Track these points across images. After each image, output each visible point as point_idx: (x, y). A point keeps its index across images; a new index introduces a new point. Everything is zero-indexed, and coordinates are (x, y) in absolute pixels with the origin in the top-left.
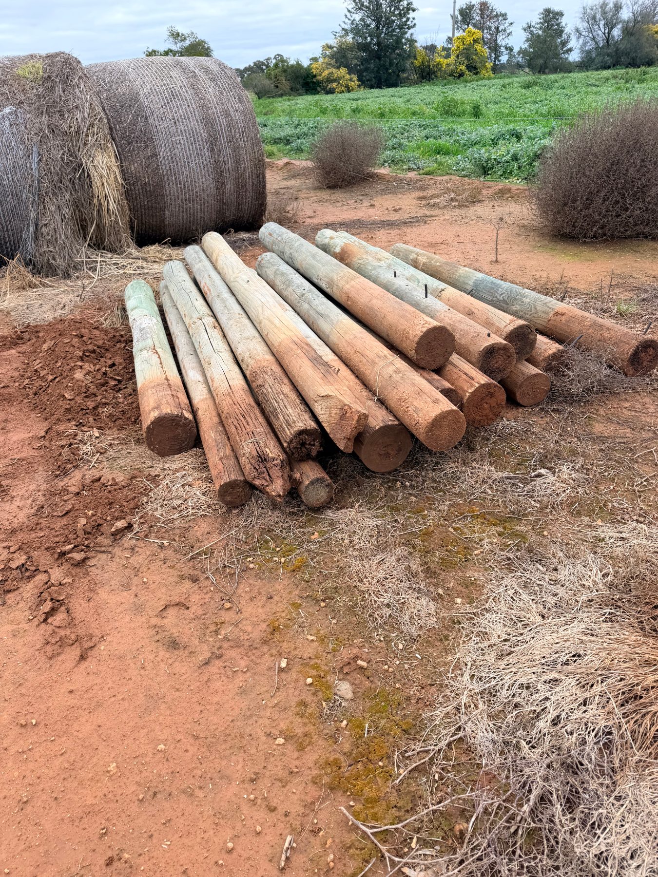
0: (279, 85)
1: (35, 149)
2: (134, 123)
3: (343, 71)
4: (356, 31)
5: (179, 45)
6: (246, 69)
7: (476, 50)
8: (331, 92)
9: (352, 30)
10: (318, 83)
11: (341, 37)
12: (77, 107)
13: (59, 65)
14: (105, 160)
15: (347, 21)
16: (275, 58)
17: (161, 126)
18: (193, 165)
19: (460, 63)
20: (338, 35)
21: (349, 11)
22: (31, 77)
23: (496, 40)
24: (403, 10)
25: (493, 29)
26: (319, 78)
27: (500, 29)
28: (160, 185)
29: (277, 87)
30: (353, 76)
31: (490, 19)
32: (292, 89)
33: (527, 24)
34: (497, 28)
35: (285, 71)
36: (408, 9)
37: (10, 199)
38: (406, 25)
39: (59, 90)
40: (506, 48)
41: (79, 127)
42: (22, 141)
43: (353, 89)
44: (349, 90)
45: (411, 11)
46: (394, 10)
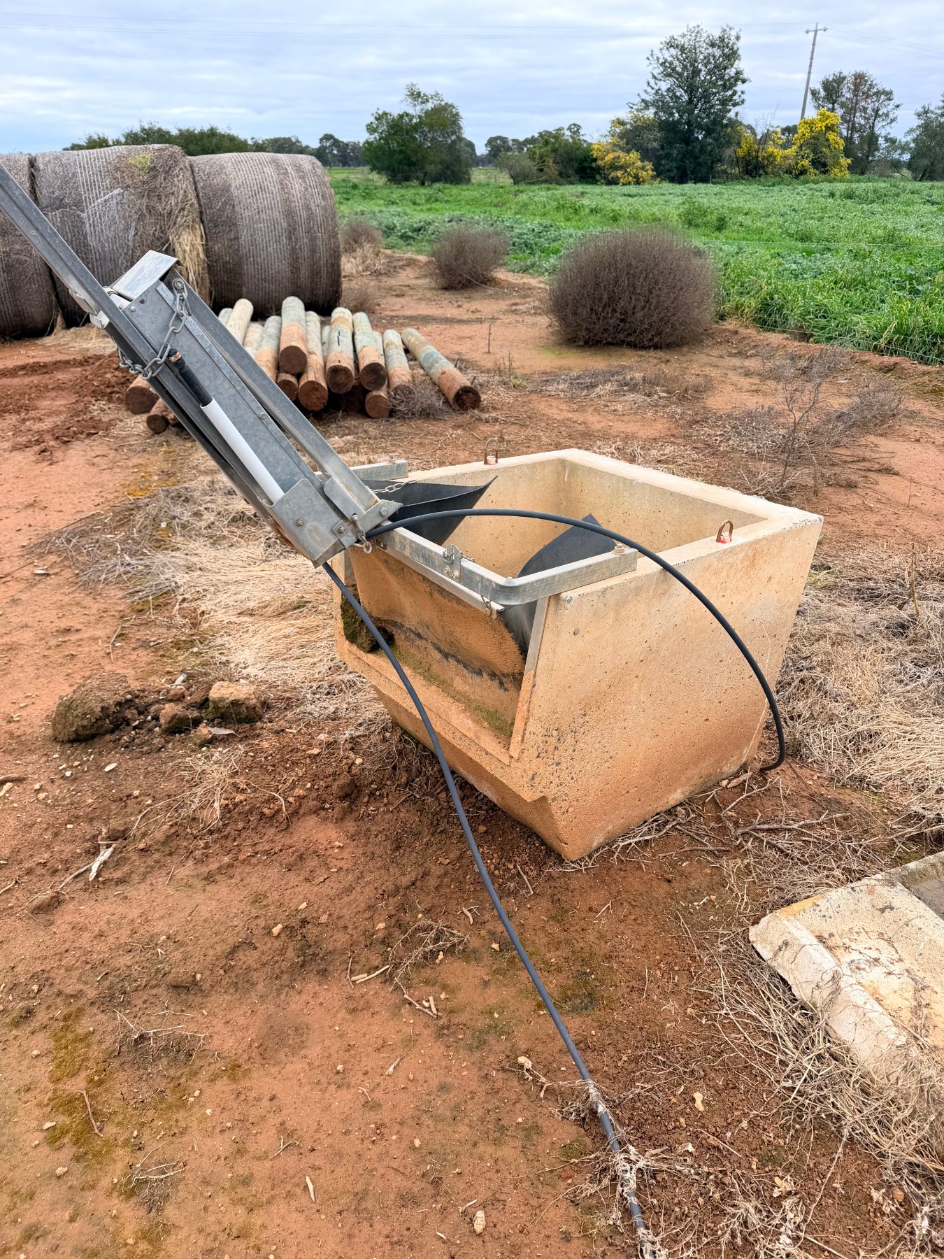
0: (545, 169)
1: (133, 224)
2: (222, 210)
3: (634, 156)
4: (660, 104)
5: (418, 108)
6: (527, 141)
7: (828, 140)
8: (614, 182)
9: (655, 103)
10: (598, 170)
11: (638, 110)
12: (173, 193)
13: (166, 157)
14: (190, 238)
15: (649, 89)
16: (569, 129)
17: (245, 215)
18: (270, 249)
19: (803, 157)
20: (635, 107)
21: (654, 77)
22: (140, 166)
23: (873, 127)
24: (729, 80)
25: (869, 111)
26: (600, 162)
27: (880, 113)
28: (239, 264)
29: (541, 170)
30: (646, 163)
31: (867, 97)
32: (561, 174)
33: (924, 108)
34: (876, 111)
35: (555, 151)
36: (737, 80)
37: (108, 264)
38: (731, 100)
39: (161, 178)
40: (887, 140)
41: (171, 210)
42: (124, 218)
43: (644, 181)
44: (638, 181)
45: (739, 83)
46: (717, 79)
